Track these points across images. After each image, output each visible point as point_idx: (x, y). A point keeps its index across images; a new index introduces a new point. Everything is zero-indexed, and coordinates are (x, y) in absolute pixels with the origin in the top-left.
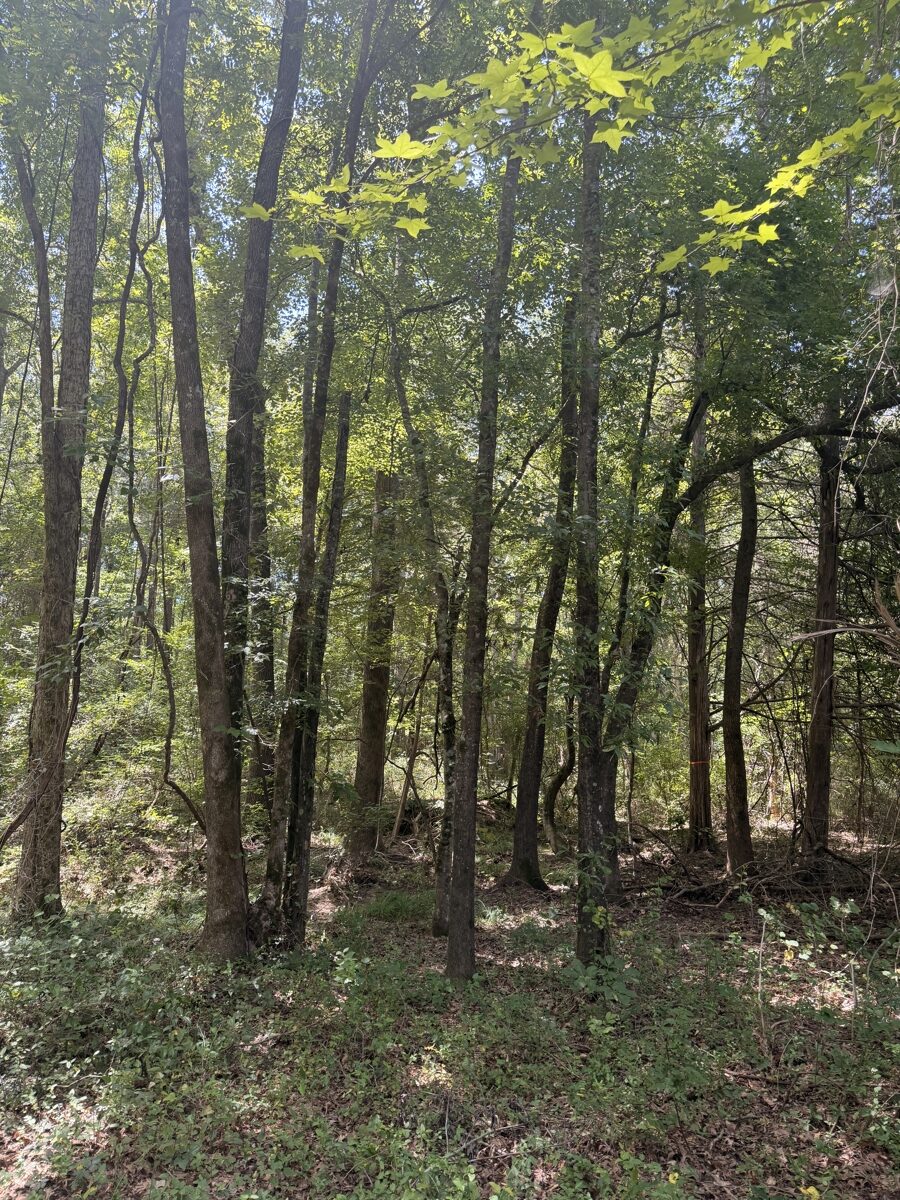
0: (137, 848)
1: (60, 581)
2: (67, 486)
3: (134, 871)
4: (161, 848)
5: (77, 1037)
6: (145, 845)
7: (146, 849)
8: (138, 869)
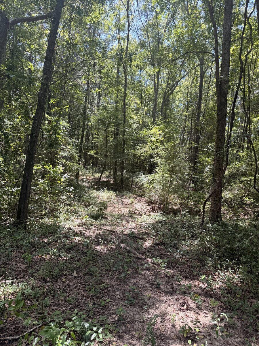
0: (241, 208)
1: (221, 129)
2: (223, 100)
3: (241, 214)
4: (249, 209)
5: (230, 254)
6: (243, 207)
7: (244, 208)
8: (242, 214)
